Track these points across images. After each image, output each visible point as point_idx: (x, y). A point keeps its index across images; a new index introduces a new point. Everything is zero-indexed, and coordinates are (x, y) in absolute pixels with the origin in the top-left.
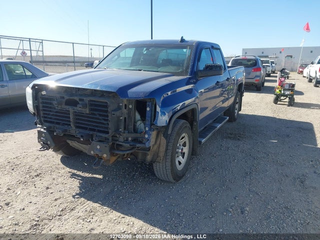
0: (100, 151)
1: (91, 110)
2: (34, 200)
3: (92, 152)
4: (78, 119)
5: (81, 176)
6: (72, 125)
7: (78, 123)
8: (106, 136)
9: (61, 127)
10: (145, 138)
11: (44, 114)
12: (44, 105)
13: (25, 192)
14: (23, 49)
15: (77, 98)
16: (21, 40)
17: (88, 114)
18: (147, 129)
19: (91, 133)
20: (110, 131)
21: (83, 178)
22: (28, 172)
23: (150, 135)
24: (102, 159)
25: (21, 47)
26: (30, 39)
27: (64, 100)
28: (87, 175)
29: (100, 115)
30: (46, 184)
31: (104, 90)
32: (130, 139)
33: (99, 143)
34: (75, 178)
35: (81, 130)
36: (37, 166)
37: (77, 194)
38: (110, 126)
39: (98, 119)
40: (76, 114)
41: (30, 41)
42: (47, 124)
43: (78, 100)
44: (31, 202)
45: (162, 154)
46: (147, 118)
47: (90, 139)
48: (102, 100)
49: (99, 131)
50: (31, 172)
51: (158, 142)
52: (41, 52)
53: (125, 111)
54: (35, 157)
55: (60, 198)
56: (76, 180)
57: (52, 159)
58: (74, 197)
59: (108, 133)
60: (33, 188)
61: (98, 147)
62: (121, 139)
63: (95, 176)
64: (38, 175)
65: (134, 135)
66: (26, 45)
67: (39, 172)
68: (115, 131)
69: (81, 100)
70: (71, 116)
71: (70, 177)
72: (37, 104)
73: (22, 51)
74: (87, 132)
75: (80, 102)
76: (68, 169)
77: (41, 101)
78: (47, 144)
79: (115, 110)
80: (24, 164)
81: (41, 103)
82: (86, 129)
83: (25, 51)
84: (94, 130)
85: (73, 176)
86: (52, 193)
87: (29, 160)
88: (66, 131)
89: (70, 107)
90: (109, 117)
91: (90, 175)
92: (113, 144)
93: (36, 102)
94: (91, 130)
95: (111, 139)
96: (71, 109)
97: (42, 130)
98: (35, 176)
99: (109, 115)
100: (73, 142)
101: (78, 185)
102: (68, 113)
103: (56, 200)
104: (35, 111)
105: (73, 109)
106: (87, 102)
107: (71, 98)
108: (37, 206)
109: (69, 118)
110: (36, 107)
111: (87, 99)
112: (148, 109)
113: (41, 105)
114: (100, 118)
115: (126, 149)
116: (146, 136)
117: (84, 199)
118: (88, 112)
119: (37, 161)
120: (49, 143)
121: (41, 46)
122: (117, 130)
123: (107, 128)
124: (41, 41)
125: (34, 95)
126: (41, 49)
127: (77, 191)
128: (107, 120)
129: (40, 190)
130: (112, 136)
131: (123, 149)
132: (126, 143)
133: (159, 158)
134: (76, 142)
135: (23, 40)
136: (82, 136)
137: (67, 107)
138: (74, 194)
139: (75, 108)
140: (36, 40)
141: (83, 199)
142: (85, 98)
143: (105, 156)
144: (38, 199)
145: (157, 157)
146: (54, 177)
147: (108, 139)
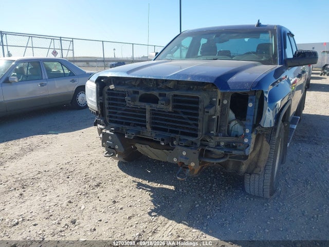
0: (186, 158)
1: (174, 107)
2: (104, 217)
3: (175, 160)
4: (157, 119)
5: (148, 187)
6: (148, 126)
7: (156, 123)
8: (193, 139)
9: (131, 128)
10: (243, 143)
11: (110, 112)
12: (110, 102)
13: (90, 206)
14: (54, 49)
15: (156, 93)
16: (52, 39)
17: (170, 112)
18: (248, 131)
19: (173, 135)
20: (200, 133)
21: (153, 190)
22: (86, 182)
23: (250, 139)
24: (187, 168)
25: (52, 47)
26: (61, 38)
27: (138, 96)
28: (155, 185)
29: (184, 113)
30: (111, 196)
31: (197, 80)
32: (222, 144)
33: (185, 149)
34: (143, 189)
35: (158, 132)
36: (93, 173)
37: (153, 211)
38: (199, 127)
39: (182, 118)
40: (154, 113)
41: (61, 40)
42: (114, 125)
43: (158, 96)
44: (101, 221)
45: (262, 165)
46: (248, 117)
47: (170, 144)
48: (190, 94)
49: (183, 133)
50: (89, 181)
51: (258, 149)
52: (72, 51)
53: (218, 108)
54: (88, 163)
55: (133, 216)
56: (144, 191)
57: (108, 165)
58: (150, 214)
59: (196, 136)
60: (97, 201)
61: (184, 153)
62: (212, 143)
63: (164, 186)
64: (98, 185)
65: (228, 139)
66: (57, 44)
67: (98, 181)
68: (206, 134)
69: (160, 95)
70: (148, 116)
71: (137, 188)
72: (101, 101)
73: (53, 50)
74: (167, 134)
75: (160, 98)
76: (130, 178)
77: (106, 96)
78: (114, 149)
79: (208, 107)
80: (79, 171)
81: (107, 100)
82: (165, 130)
83: (56, 50)
84: (177, 132)
85: (139, 186)
86: (121, 209)
87: (82, 166)
88: (139, 133)
89: (145, 104)
90: (200, 115)
91: (159, 186)
92: (203, 150)
93: (101, 98)
94: (172, 131)
95: (199, 144)
96: (148, 107)
97: (108, 132)
98: (96, 186)
99: (200, 113)
100: (143, 146)
101: (150, 198)
102: (143, 111)
103: (130, 218)
104: (98, 109)
105: (151, 107)
106: (171, 98)
107: (148, 93)
108: (110, 226)
109: (145, 117)
110: (100, 104)
111: (169, 94)
112: (250, 105)
113: (106, 102)
114: (184, 116)
115: (218, 157)
116: (246, 141)
117: (163, 218)
118: (170, 109)
119: (92, 168)
120: (117, 147)
121: (71, 44)
122: (208, 133)
123: (195, 130)
124: (71, 40)
125: (99, 90)
126: (71, 48)
127: (151, 206)
128: (196, 120)
129: (105, 204)
130: (201, 140)
131: (213, 156)
132: (218, 149)
133: (258, 169)
134: (148, 146)
135: (54, 39)
136: (163, 140)
137: (143, 105)
138: (149, 211)
139: (154, 105)
140: (66, 39)
141: (161, 218)
142: (167, 93)
143: (193, 164)
144: (108, 215)
145: (256, 167)
146: (117, 187)
147: (196, 144)
